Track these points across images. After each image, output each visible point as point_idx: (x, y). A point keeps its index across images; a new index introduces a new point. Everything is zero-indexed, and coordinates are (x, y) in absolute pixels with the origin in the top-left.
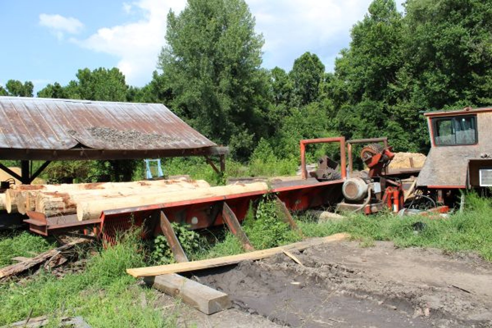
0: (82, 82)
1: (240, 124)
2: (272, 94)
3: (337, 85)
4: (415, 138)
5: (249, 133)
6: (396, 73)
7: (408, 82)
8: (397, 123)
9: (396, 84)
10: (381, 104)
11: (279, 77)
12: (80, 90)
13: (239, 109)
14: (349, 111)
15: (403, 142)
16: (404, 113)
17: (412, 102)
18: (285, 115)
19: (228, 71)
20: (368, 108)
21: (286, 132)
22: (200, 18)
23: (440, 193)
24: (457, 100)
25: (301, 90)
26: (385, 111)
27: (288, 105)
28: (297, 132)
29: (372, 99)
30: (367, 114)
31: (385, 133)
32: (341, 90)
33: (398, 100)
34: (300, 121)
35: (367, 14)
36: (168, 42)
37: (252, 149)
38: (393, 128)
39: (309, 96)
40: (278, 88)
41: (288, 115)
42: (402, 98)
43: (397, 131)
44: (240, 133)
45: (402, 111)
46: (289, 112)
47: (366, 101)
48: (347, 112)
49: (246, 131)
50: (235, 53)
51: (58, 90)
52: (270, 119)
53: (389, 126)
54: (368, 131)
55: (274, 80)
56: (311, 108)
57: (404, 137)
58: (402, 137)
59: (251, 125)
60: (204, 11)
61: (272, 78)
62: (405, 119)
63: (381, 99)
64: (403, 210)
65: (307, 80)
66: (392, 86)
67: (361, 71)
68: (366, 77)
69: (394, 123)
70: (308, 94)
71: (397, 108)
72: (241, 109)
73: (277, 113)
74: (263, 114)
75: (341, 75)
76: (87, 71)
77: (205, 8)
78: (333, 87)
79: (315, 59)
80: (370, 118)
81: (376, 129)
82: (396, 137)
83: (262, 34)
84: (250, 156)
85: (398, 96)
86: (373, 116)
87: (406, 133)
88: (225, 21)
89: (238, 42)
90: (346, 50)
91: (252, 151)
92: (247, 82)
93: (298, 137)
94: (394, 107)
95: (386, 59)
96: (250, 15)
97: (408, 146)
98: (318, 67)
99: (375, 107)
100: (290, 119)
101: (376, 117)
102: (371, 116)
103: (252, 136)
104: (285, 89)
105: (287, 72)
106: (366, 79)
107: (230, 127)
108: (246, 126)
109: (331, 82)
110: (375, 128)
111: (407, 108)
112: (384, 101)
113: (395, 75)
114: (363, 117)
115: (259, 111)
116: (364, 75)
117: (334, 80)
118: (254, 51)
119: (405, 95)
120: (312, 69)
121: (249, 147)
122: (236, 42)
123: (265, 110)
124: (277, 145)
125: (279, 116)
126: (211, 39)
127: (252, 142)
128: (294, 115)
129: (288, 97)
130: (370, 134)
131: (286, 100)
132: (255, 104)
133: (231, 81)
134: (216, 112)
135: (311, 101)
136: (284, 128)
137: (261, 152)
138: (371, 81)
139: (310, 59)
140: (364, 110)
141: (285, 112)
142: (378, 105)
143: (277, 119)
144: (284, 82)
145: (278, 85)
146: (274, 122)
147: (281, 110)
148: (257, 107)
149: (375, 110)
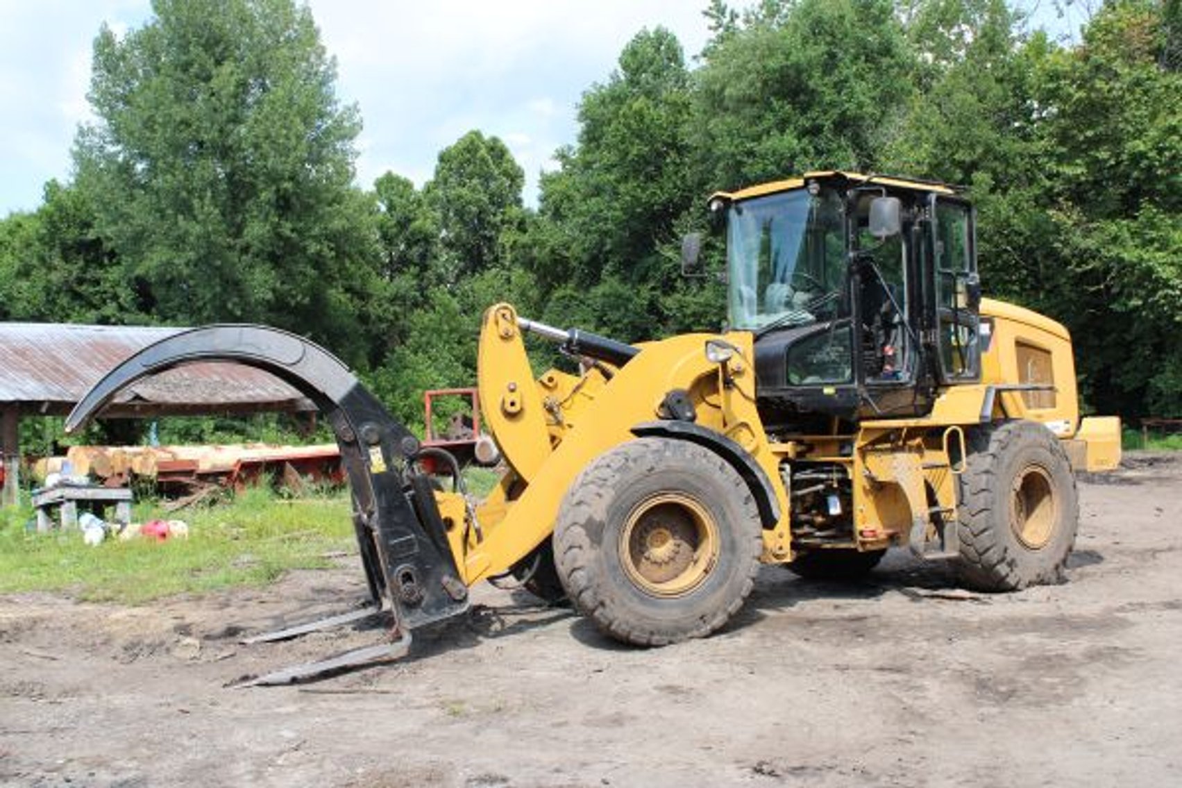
2: (379, 247)
3: (544, 238)
6: (673, 221)
9: (674, 247)
10: (645, 291)
11: (396, 199)
13: (294, 297)
14: (572, 307)
18: (416, 305)
19: (268, 202)
20: (614, 301)
21: (416, 353)
22: (193, 56)
25: (458, 237)
26: (652, 307)
27: (422, 279)
28: (445, 354)
29: (624, 280)
30: (614, 317)
32: (553, 251)
33: (679, 284)
34: (454, 324)
35: (616, 71)
36: (96, 109)
39: (480, 254)
40: (394, 230)
41: (422, 307)
42: (686, 282)
45: (688, 312)
46: (426, 299)
47: (610, 284)
48: (567, 307)
50: (288, 156)
52: (373, 317)
55: (383, 208)
56: (484, 285)
60: (203, 41)
61: (378, 203)
63: (643, 279)
65: (474, 209)
66: (667, 252)
67: (601, 211)
68: (610, 226)
70: (478, 247)
71: (677, 303)
72: (299, 298)
73: (392, 301)
74: (355, 306)
75: (553, 215)
77: (206, 33)
78: (534, 245)
79: (498, 152)
83: (355, 105)
85: (681, 276)
86: (626, 321)
88: (261, 70)
89: (294, 130)
90: (570, 148)
92: (316, 231)
93: (447, 367)
94: (670, 301)
95: (652, 187)
96: (324, 51)
98: (506, 173)
99: (629, 300)
101: (632, 323)
102: (620, 321)
104: (412, 234)
105: (419, 186)
106: (611, 230)
109: (531, 230)
111: (699, 304)
112: (650, 286)
113: (671, 226)
114: (601, 322)
115: (344, 298)
116: (605, 220)
117: (537, 226)
118: (336, 151)
120: (487, 178)
122: (289, 129)
123: (361, 295)
124: (393, 390)
125: (398, 309)
126: (225, 118)
128: (437, 308)
129: (423, 256)
131: (416, 265)
132: (333, 279)
133: (276, 227)
135: (484, 267)
136: (409, 341)
138: (621, 236)
139: (483, 152)
140: (604, 305)
141: (414, 297)
142: (638, 294)
143: (391, 317)
144: (412, 216)
145: (393, 222)
146: (384, 326)
147: (402, 291)
148: (336, 287)
149: (631, 306)
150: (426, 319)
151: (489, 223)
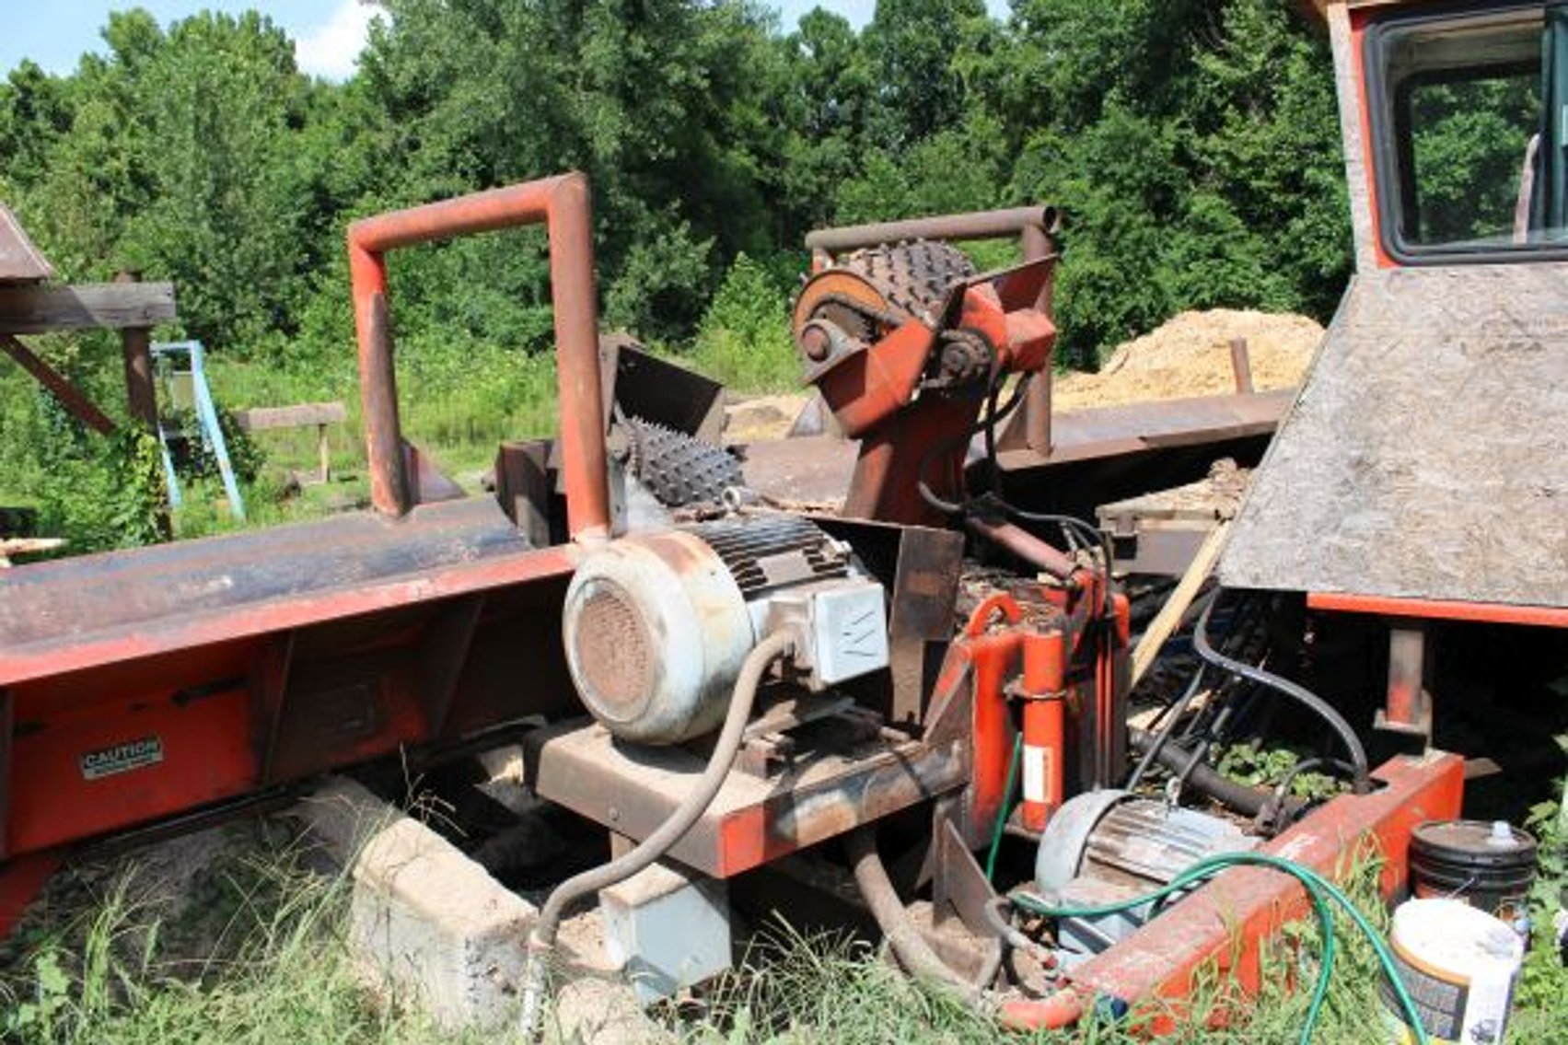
0: (126, 59)
1: (663, 203)
2: (803, 103)
3: (1015, 62)
4: (1286, 258)
5: (695, 238)
6: (1224, 10)
7: (1270, 46)
8: (1225, 203)
9: (1224, 55)
10: (1170, 130)
11: (826, 42)
12: (113, 87)
13: (655, 148)
14: (1057, 159)
15: (1241, 271)
16: (1251, 163)
17: (1282, 123)
18: (845, 175)
19: (612, 8)
20: (1122, 146)
23: (1407, 653)
24: (1449, 110)
25: (904, 93)
26: (1181, 154)
27: (857, 142)
29: (1137, 113)
30: (1121, 169)
31: (1182, 236)
32: (1028, 80)
33: (1231, 113)
37: (706, 294)
38: (1207, 220)
39: (931, 115)
40: (822, 80)
41: (854, 177)
42: (1243, 109)
43: (1221, 232)
44: (662, 237)
45: (1245, 156)
46: (859, 165)
47: (1116, 117)
48: (1047, 160)
49: (683, 231)
51: (36, 86)
52: (789, 189)
53: (1194, 209)
54: (1116, 231)
55: (809, 53)
56: (935, 151)
57: (1248, 252)
58: (1237, 253)
59: (709, 209)
61: (803, 47)
62: (1255, 184)
63: (1168, 110)
64: (1096, 800)
65: (924, 56)
66: (1211, 63)
68: (1117, 29)
69: (1215, 200)
70: (928, 105)
71: (1226, 146)
72: (662, 150)
73: (817, 170)
74: (767, 173)
75: (1032, 29)
76: (139, 19)
78: (1002, 72)
80: (1128, 182)
81: (1147, 224)
82: (1217, 253)
84: (698, 320)
85: (1232, 100)
86: (1138, 175)
87: (1256, 236)
91: (709, 301)
92: (681, 50)
94: (1213, 141)
97: (1259, 287)
98: (966, 9)
99: (1145, 142)
100: (858, 189)
101: (1149, 178)
102: (1130, 175)
103: (706, 246)
104: (845, 85)
105: (856, 27)
106: (1120, 36)
107: (628, 218)
108: (685, 212)
109: (997, 50)
110: (1141, 218)
111: (1263, 144)
112: (1178, 121)
113: (1220, 18)
114: (1099, 179)
115: (749, 162)
116: (1111, 23)
117: (1005, 43)
119: (1255, 95)
121: (698, 287)
123: (772, 158)
125: (822, 179)
127: (703, 268)
128: (871, 176)
129: (857, 113)
130: (1123, 243)
131: (848, 124)
132: (734, 136)
133: (624, 45)
134: (570, 159)
135: (936, 130)
137: (734, 305)
138: (1137, 46)
140: (1104, 150)
141: (845, 164)
142: (1159, 134)
143: (815, 189)
144: (844, 62)
145: (820, 70)
146: (804, 200)
147: (829, 157)
148: (739, 149)
149: (1146, 153)
150: (856, 191)
151: (942, 73)
